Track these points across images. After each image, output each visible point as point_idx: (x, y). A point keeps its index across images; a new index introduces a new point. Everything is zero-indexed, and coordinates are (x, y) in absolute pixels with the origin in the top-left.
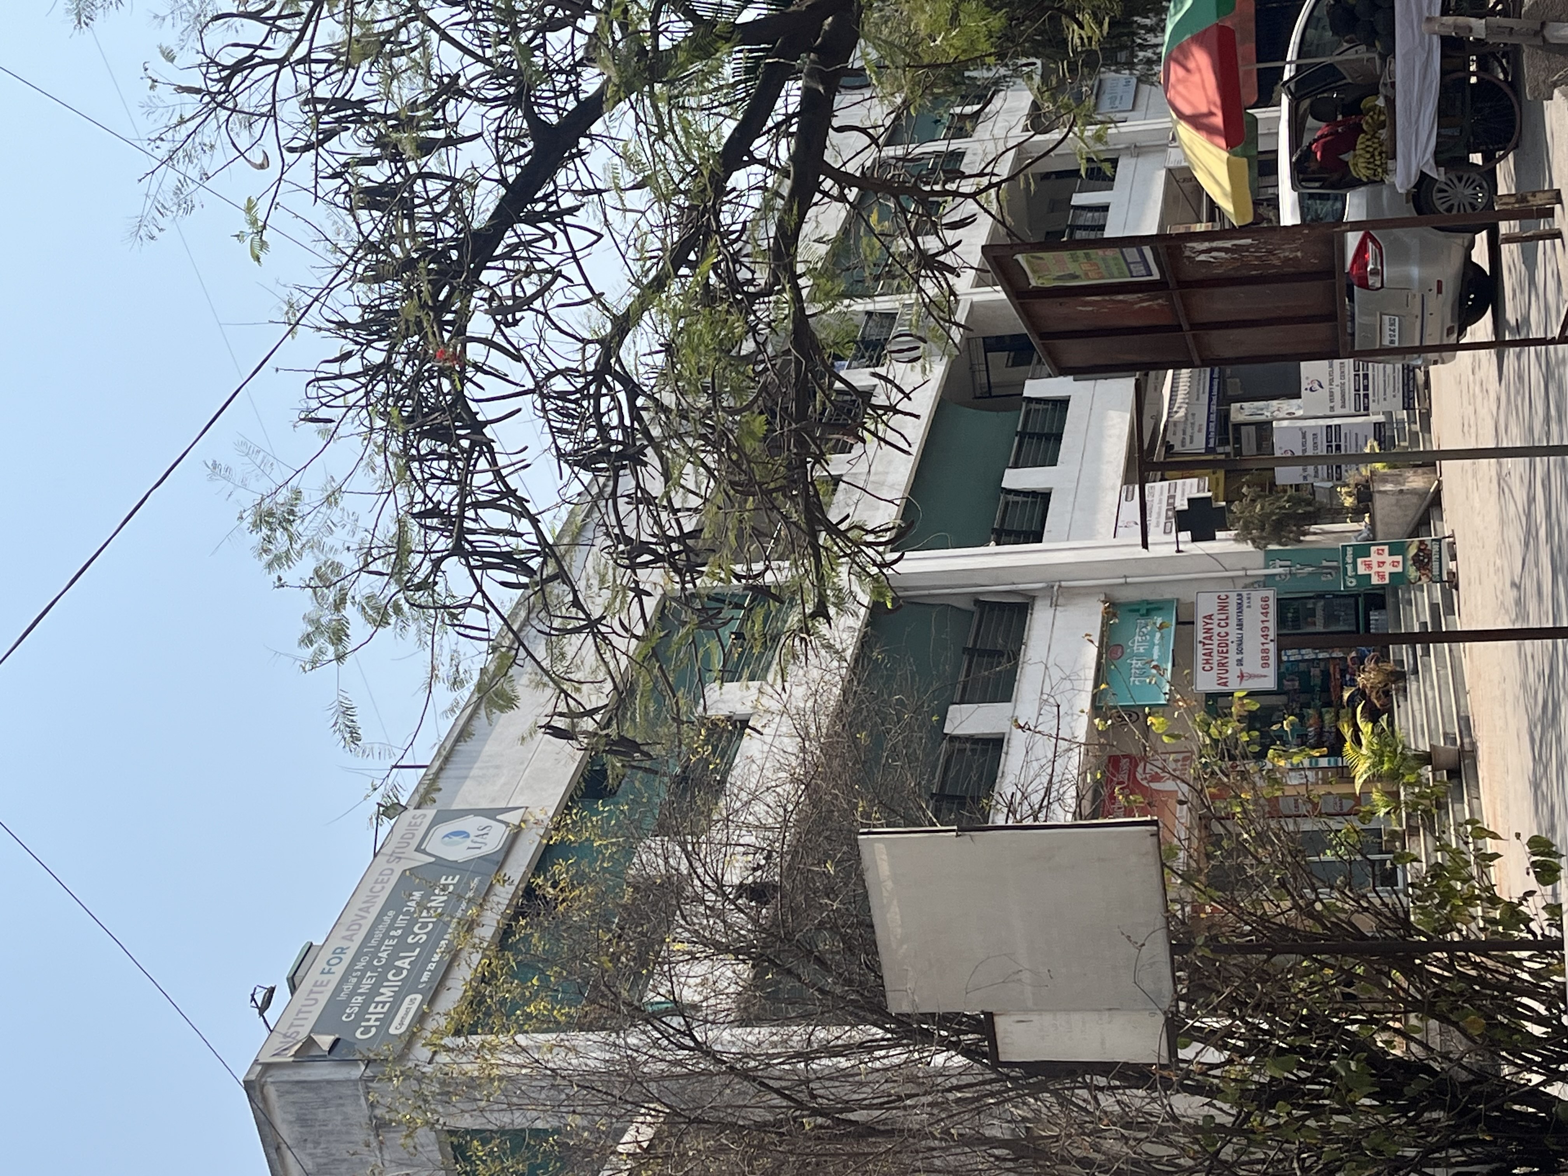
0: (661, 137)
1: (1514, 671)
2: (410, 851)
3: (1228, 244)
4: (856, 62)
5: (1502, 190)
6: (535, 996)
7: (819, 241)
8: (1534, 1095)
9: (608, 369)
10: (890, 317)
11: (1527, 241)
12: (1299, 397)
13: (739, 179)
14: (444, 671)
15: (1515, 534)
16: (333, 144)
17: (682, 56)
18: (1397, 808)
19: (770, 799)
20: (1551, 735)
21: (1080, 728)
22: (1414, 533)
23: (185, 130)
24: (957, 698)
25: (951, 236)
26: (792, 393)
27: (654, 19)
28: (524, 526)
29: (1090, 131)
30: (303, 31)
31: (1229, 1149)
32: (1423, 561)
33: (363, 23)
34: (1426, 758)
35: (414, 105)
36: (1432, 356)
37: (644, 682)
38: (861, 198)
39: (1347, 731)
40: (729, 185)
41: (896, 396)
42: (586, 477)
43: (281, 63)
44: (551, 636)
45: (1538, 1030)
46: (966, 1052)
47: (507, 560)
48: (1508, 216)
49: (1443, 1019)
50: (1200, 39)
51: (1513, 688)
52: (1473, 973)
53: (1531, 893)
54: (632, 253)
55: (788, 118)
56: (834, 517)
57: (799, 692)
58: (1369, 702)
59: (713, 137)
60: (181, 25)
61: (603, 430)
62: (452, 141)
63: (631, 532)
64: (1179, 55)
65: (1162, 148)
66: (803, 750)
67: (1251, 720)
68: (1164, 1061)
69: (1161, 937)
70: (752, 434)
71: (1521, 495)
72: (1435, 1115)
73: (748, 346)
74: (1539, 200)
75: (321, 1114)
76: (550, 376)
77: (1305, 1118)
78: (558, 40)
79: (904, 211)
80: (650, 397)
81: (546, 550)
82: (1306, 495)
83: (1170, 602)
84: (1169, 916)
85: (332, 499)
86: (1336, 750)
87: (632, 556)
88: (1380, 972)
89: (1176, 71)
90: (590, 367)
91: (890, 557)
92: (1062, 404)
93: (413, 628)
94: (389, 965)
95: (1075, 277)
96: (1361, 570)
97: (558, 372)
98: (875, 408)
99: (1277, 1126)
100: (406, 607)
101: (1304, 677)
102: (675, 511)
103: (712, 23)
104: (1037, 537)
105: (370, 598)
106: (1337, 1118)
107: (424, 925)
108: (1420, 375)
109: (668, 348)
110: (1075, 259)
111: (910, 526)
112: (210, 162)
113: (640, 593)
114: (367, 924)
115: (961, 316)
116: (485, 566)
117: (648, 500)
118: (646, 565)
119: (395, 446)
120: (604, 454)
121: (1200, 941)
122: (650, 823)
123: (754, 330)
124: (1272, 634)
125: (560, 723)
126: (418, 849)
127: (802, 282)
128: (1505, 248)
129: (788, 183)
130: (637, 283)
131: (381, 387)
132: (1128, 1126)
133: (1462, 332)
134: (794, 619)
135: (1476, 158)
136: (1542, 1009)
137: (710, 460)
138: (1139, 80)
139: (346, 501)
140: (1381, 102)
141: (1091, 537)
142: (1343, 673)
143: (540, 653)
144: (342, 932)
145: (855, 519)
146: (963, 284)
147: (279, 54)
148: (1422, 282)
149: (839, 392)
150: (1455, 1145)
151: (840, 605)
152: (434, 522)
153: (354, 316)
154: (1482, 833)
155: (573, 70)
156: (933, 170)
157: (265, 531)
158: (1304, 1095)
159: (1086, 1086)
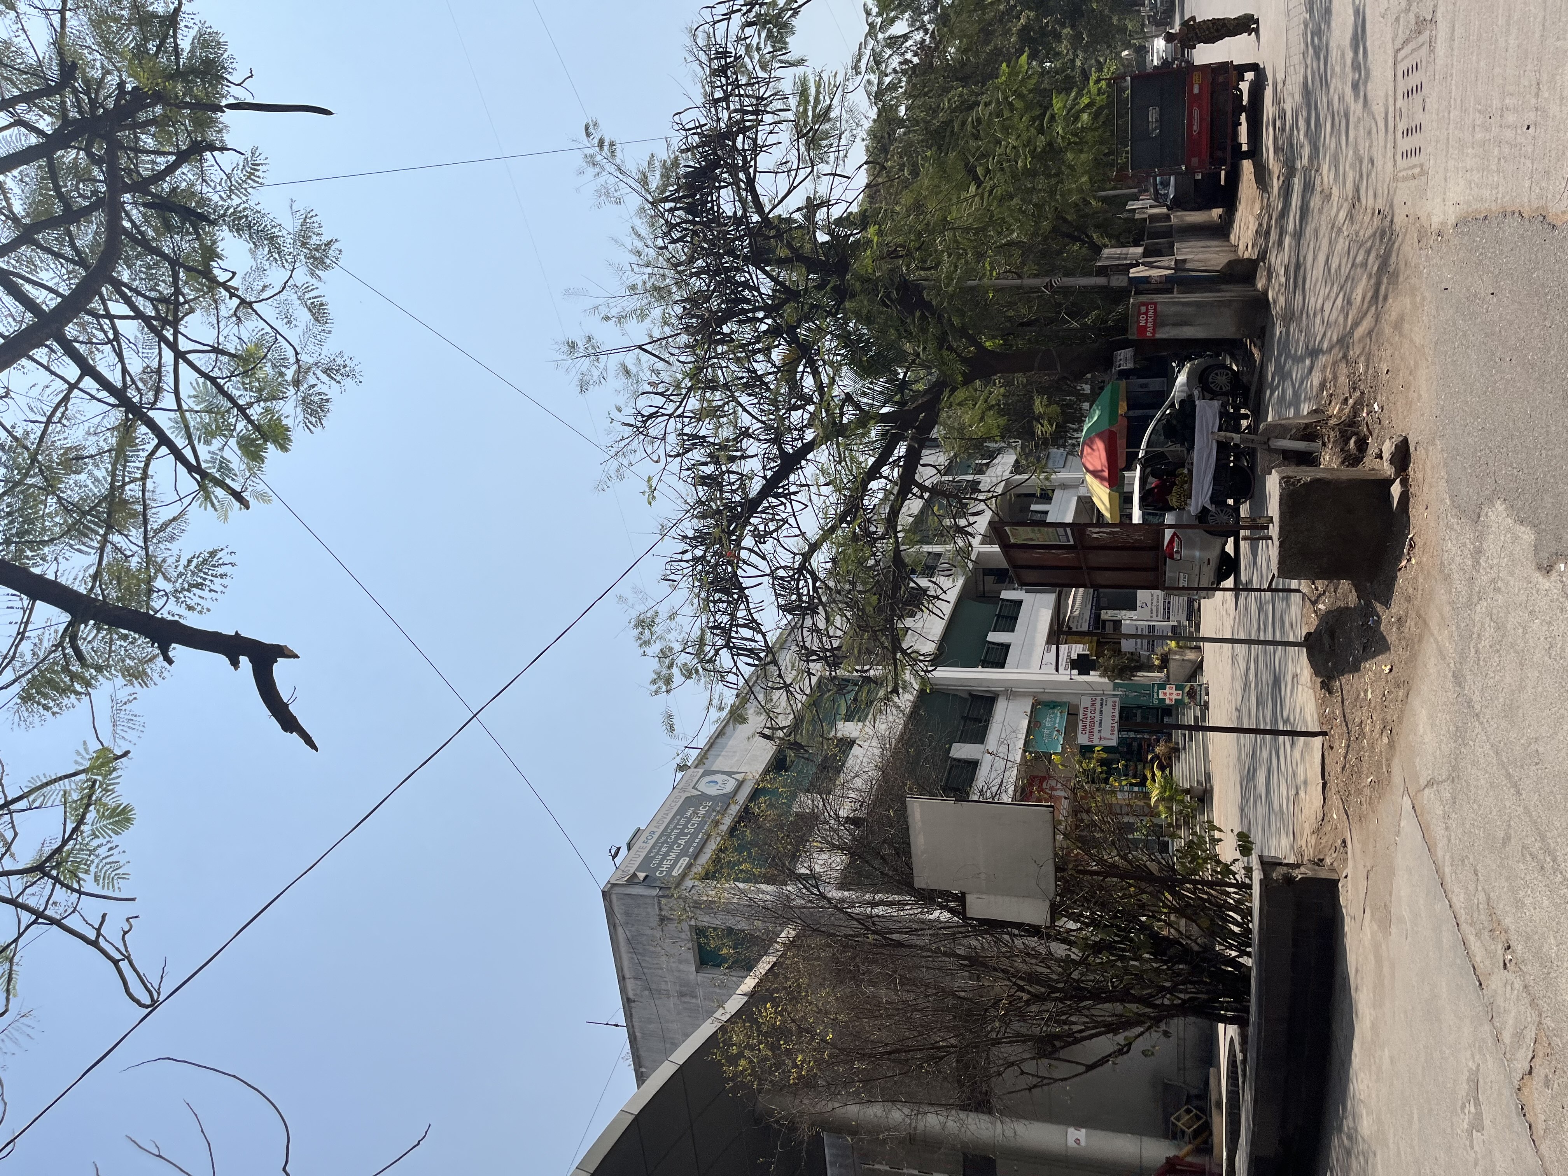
0: (840, 463)
1: (1234, 751)
2: (690, 788)
3: (1108, 530)
4: (934, 434)
5: (1242, 515)
6: (745, 861)
7: (910, 516)
8: (1232, 962)
9: (805, 568)
10: (939, 555)
11: (1254, 541)
12: (1134, 608)
13: (874, 485)
14: (715, 702)
15: (1239, 686)
16: (689, 455)
17: (853, 426)
18: (1171, 815)
19: (865, 776)
20: (1251, 784)
21: (1017, 756)
22: (1188, 681)
23: (623, 443)
24: (957, 739)
25: (972, 519)
26: (890, 586)
27: (841, 409)
28: (759, 637)
29: (1042, 476)
30: (681, 402)
31: (1076, 972)
32: (1192, 694)
33: (708, 401)
34: (1188, 791)
35: (728, 440)
36: (1204, 593)
37: (808, 717)
38: (930, 498)
39: (1149, 775)
40: (869, 487)
41: (939, 592)
42: (789, 617)
43: (670, 416)
44: (768, 690)
45: (1237, 929)
46: (951, 910)
47: (751, 653)
48: (1244, 528)
49: (1188, 918)
50: (1100, 435)
51: (1233, 760)
52: (1205, 897)
53: (1237, 860)
54: (821, 515)
55: (900, 458)
56: (905, 646)
57: (883, 727)
58: (1160, 762)
59: (863, 465)
60: (627, 395)
61: (800, 596)
62: (743, 457)
63: (808, 645)
64: (1089, 442)
65: (1076, 487)
66: (882, 754)
67: (1102, 762)
68: (1048, 925)
69: (1051, 862)
70: (870, 604)
71: (1243, 666)
72: (1181, 966)
73: (871, 562)
74: (1261, 521)
75: (636, 911)
76: (778, 568)
77: (1116, 961)
78: (796, 415)
79: (951, 506)
80: (823, 582)
81: (768, 649)
82: (1136, 658)
83: (1065, 703)
84: (1056, 855)
85: (672, 617)
86: (1143, 783)
87: (808, 656)
88: (1158, 891)
89: (1087, 450)
90: (796, 566)
91: (930, 668)
92: (1020, 603)
93: (703, 680)
94: (675, 842)
95: (1032, 540)
96: (1161, 696)
97: (781, 567)
98: (929, 596)
99: (1101, 963)
100: (701, 670)
101: (1130, 746)
102: (830, 637)
103: (868, 412)
104: (1002, 666)
105: (685, 665)
106: (1132, 963)
107: (693, 824)
108: (1196, 605)
109: (833, 560)
110: (1033, 531)
111: (941, 654)
112: (633, 458)
113: (810, 674)
114: (667, 821)
115: (973, 557)
116: (739, 655)
117: (818, 631)
118: (814, 661)
119: (703, 595)
120: (800, 606)
121: (1071, 866)
122: (806, 783)
123: (874, 554)
124: (1117, 719)
125: (767, 732)
126: (694, 788)
127: (899, 535)
128: (1242, 543)
129: (897, 488)
130: (822, 529)
131: (700, 567)
132: (1028, 954)
133: (1219, 584)
134: (881, 693)
135: (1231, 502)
136: (1239, 918)
137: (848, 614)
138: (1068, 454)
139: (678, 619)
140: (1186, 471)
141: (1028, 667)
142: (1149, 746)
143: (761, 697)
144: (654, 823)
145: (915, 648)
146: (976, 542)
147: (669, 412)
148: (1200, 559)
149: (912, 588)
150: (1191, 983)
151: (904, 688)
152: (718, 631)
153: (690, 534)
154: (1213, 828)
155: (802, 429)
156: (966, 488)
157: (640, 629)
158: (1116, 949)
159: (1008, 933)
